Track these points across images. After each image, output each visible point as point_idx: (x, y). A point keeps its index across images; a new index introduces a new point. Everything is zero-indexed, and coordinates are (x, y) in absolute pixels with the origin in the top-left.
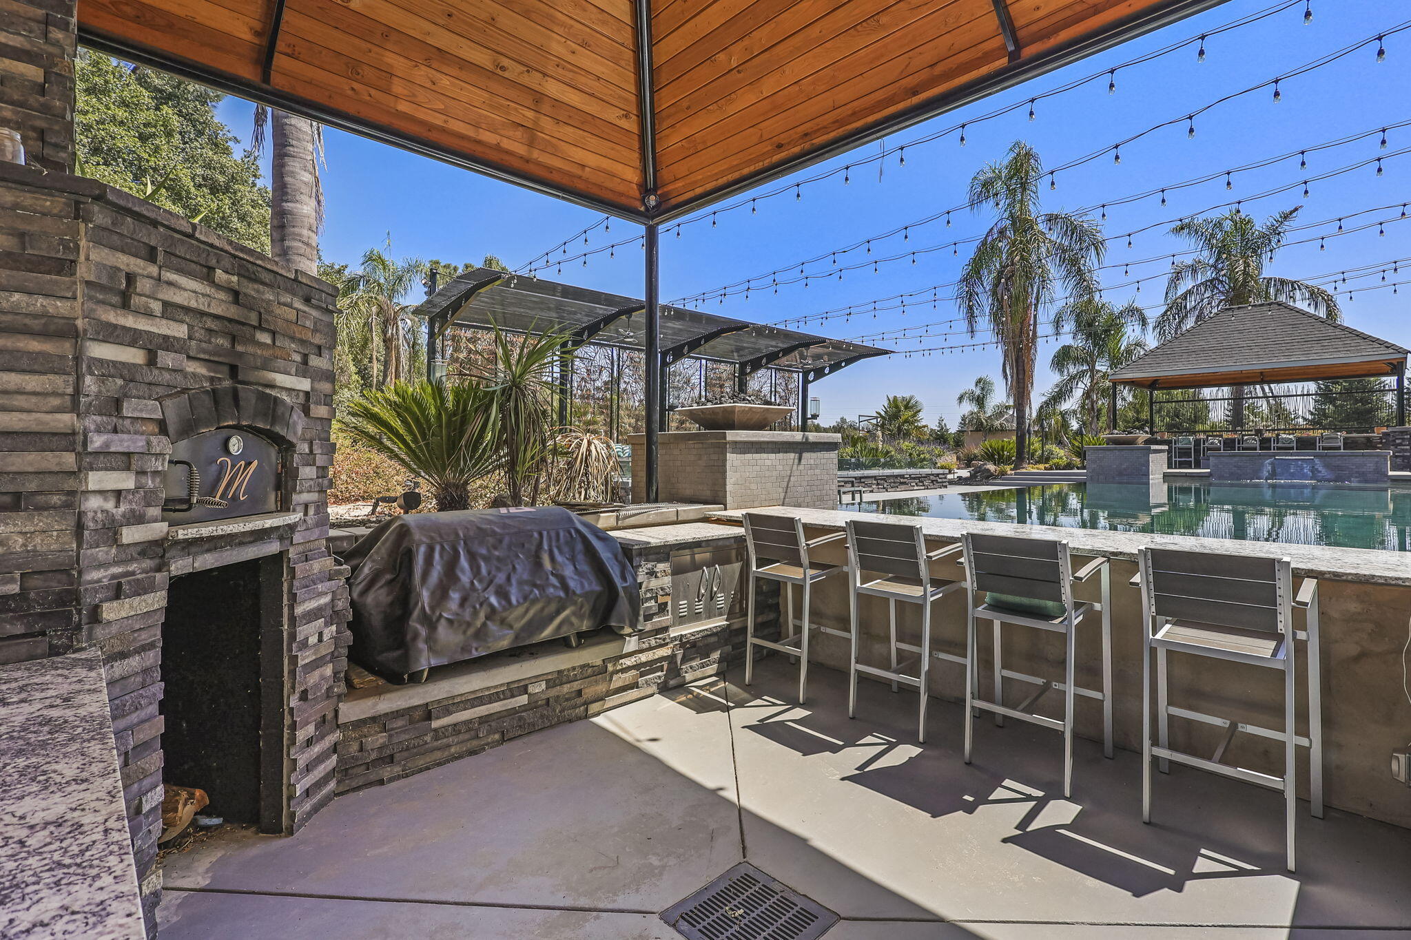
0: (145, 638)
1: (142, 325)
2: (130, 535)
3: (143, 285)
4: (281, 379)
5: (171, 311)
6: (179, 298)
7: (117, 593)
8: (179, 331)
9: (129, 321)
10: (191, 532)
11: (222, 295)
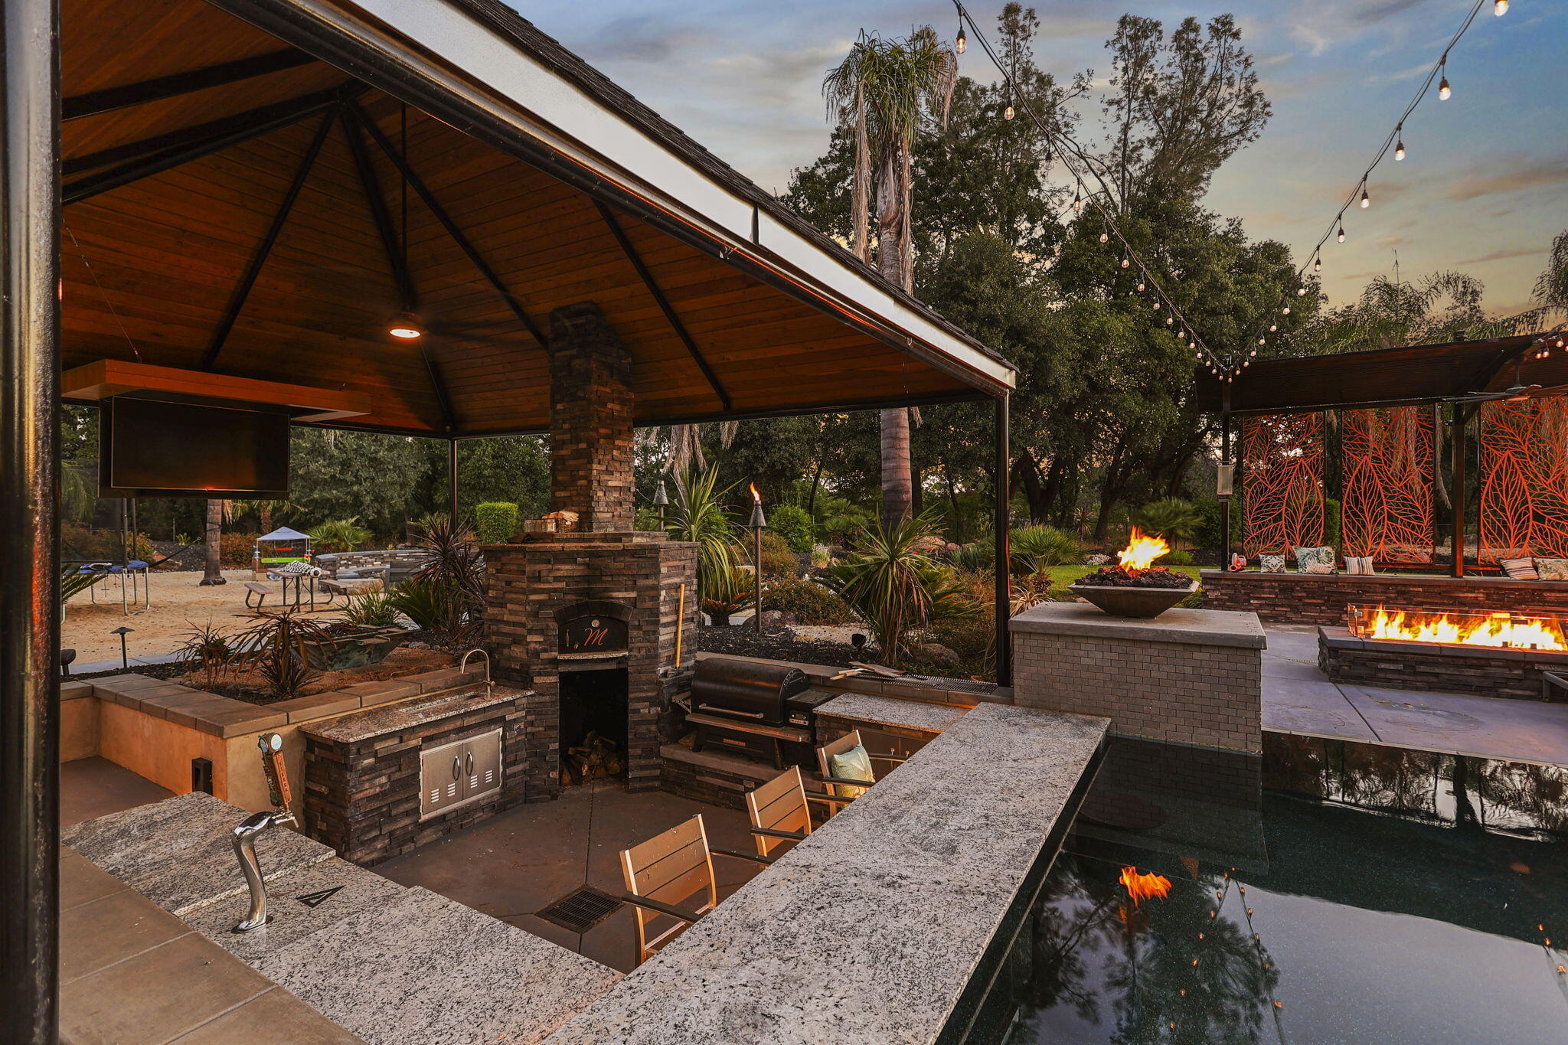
0: (552, 691)
1: (547, 586)
2: (544, 656)
3: (544, 573)
4: (615, 594)
5: (556, 579)
6: (559, 574)
7: (540, 674)
8: (562, 585)
9: (542, 586)
10: (566, 657)
11: (582, 567)
